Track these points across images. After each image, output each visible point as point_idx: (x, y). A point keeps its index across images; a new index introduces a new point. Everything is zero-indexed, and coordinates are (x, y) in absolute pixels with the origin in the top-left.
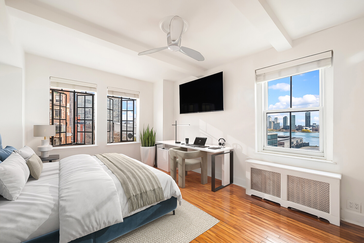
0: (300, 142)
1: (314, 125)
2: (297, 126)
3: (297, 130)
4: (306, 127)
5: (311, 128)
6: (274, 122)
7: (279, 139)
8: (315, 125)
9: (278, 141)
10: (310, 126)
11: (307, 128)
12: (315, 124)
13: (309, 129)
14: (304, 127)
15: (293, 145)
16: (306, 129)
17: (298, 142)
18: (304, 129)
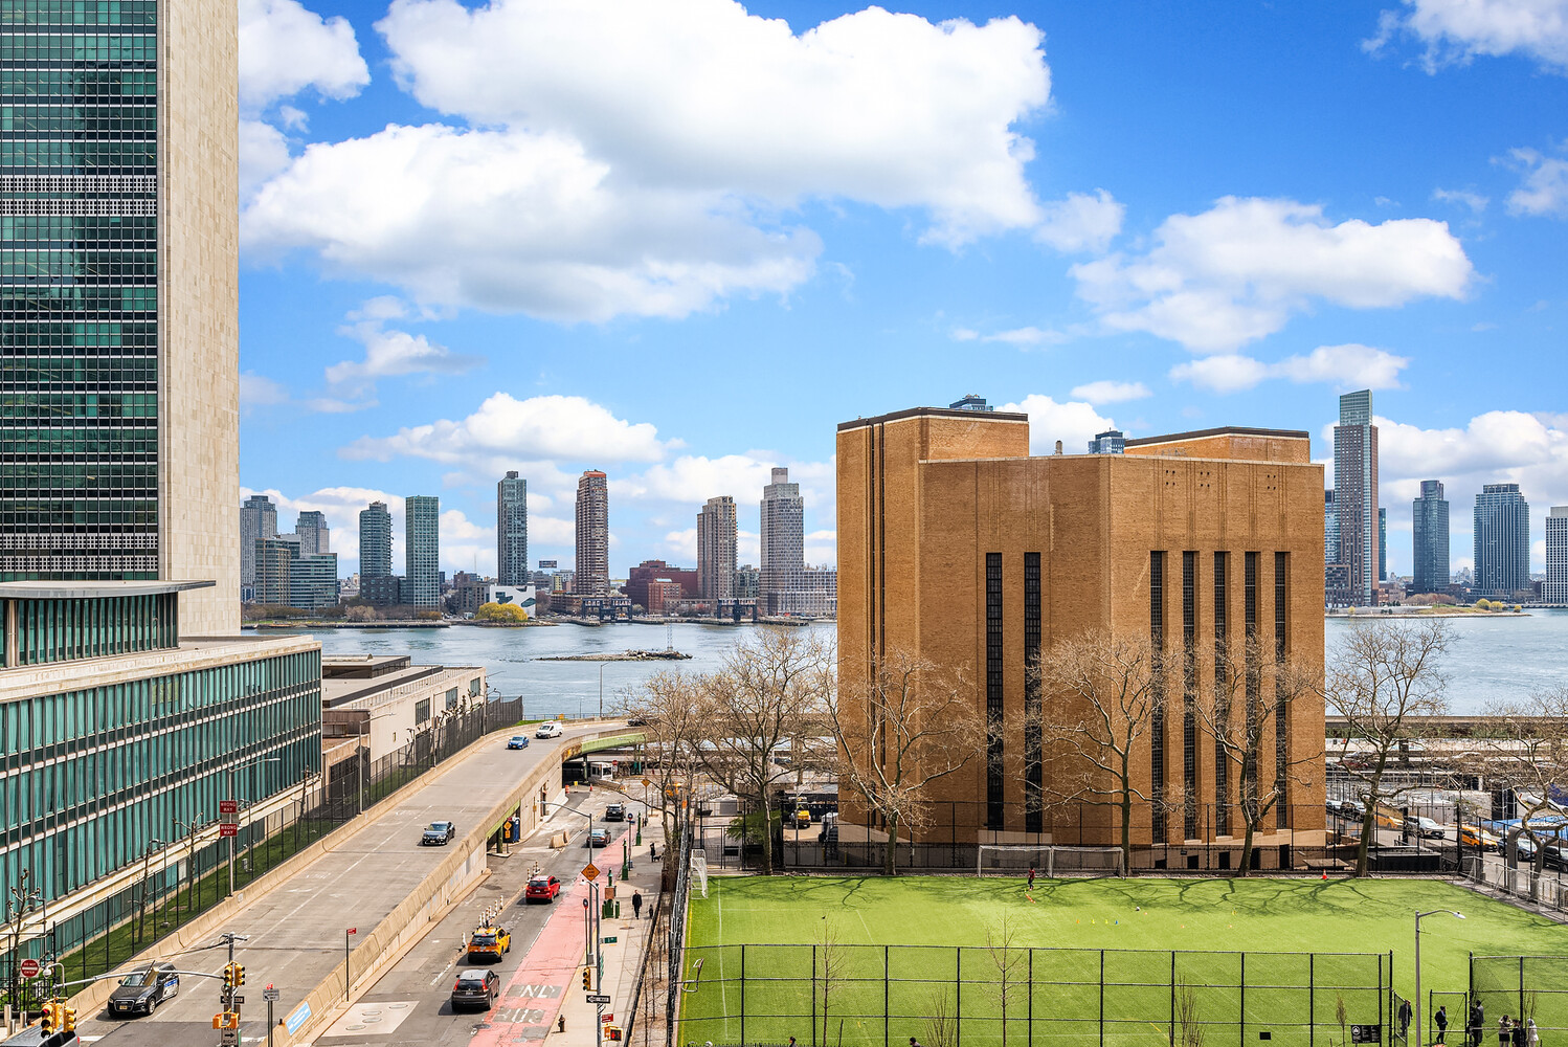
0: (467, 699)
1: (545, 571)
2: (449, 577)
3: (452, 607)
4: (501, 589)
5: (531, 592)
6: (293, 548)
7: (331, 689)
8: (548, 571)
9: (327, 704)
10: (523, 579)
11: (508, 590)
12: (553, 564)
13: (518, 597)
14: (494, 589)
15: (429, 724)
16: (503, 598)
17: (460, 703)
18: (494, 599)
